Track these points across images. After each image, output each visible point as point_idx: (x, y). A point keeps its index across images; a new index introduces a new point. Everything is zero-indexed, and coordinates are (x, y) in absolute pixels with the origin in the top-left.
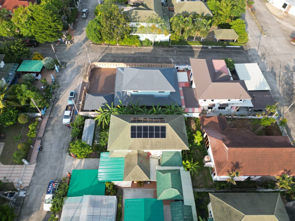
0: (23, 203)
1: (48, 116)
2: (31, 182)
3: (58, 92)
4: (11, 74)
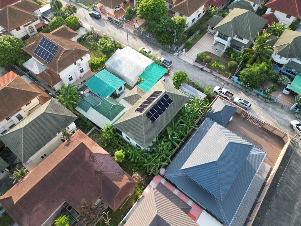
0: (170, 53)
1: (231, 83)
3: (258, 99)
4: (293, 70)
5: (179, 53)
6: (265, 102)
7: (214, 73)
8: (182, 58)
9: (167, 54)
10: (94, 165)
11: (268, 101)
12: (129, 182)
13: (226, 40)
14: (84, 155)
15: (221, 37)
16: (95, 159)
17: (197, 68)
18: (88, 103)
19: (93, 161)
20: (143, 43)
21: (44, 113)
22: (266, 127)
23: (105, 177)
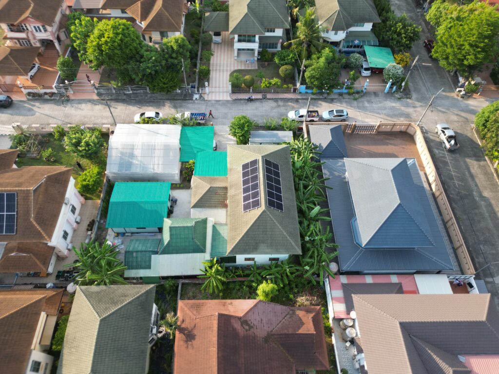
0: (187, 100)
1: (299, 97)
2: (209, 101)
3: (345, 100)
4: (357, 42)
5: (199, 93)
6: (355, 99)
7: (269, 96)
8: (210, 99)
9: (184, 104)
10: (256, 333)
11: (357, 96)
12: (312, 315)
13: (254, 42)
14: (234, 330)
15: (244, 41)
16: (250, 323)
17: (242, 102)
18: (141, 252)
19: (251, 327)
20: (131, 107)
21: (101, 321)
22: (383, 129)
23: (281, 336)
